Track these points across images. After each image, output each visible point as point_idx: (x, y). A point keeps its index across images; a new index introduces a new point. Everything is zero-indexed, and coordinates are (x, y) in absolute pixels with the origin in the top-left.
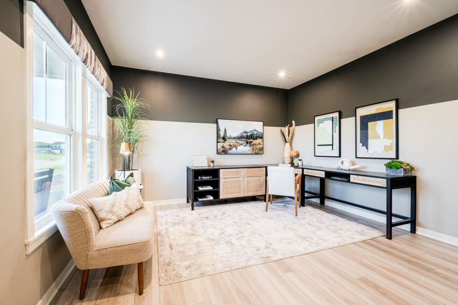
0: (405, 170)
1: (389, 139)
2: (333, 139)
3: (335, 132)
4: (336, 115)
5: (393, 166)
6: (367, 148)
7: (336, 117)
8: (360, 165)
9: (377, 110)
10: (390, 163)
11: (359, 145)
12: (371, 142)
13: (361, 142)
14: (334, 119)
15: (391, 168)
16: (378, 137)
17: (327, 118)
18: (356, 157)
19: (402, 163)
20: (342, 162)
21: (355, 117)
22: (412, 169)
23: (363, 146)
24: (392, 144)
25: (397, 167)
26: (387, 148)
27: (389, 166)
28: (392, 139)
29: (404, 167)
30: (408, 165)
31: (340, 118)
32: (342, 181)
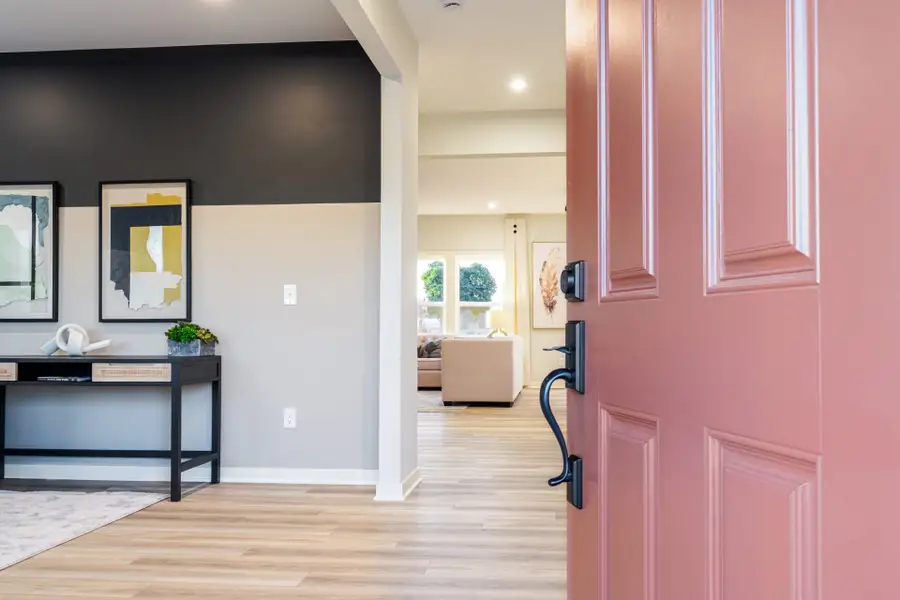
0: (203, 341)
1: (174, 273)
2: (33, 266)
3: (42, 244)
4: (45, 192)
5: (182, 334)
6: (127, 294)
7: (45, 198)
8: (109, 341)
9: (149, 197)
10: (176, 328)
11: (109, 285)
12: (134, 277)
13: (112, 279)
14: (38, 203)
15: (179, 341)
16: (152, 267)
17: (14, 197)
18: (101, 320)
19: (198, 328)
20: (65, 335)
21: (97, 208)
22: (214, 340)
23: (117, 288)
24: (178, 284)
25: (189, 337)
26: (169, 295)
27: (175, 337)
28: (180, 274)
29: (200, 335)
30: (208, 331)
31: (59, 202)
32: (70, 383)
